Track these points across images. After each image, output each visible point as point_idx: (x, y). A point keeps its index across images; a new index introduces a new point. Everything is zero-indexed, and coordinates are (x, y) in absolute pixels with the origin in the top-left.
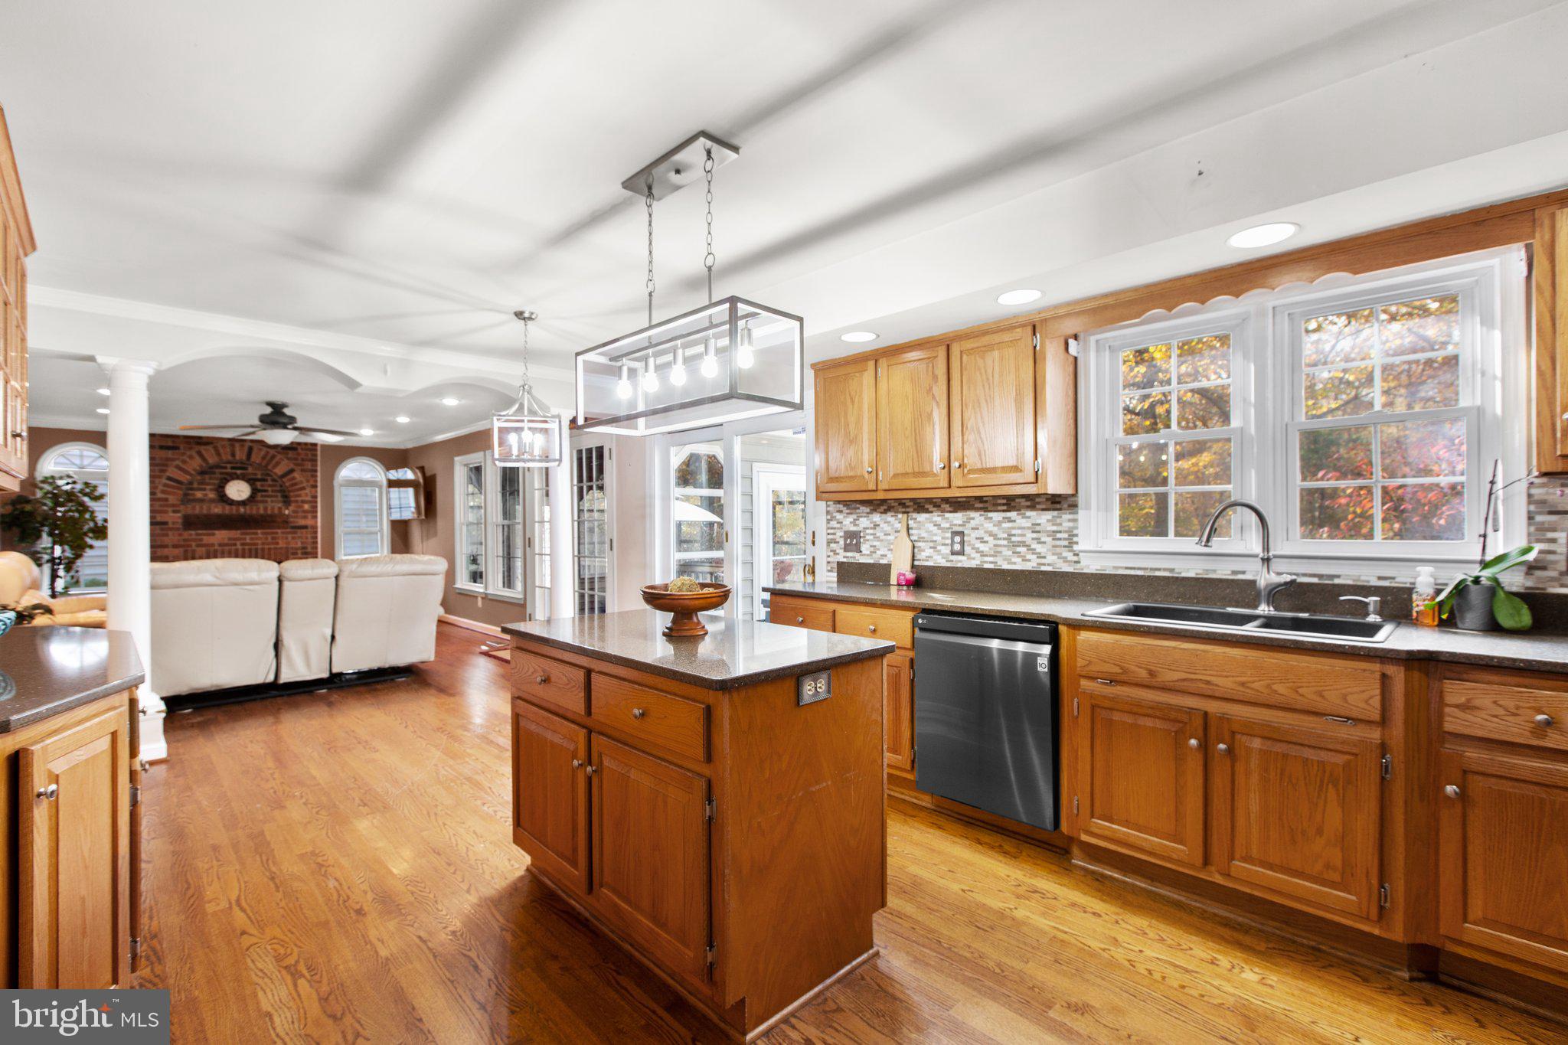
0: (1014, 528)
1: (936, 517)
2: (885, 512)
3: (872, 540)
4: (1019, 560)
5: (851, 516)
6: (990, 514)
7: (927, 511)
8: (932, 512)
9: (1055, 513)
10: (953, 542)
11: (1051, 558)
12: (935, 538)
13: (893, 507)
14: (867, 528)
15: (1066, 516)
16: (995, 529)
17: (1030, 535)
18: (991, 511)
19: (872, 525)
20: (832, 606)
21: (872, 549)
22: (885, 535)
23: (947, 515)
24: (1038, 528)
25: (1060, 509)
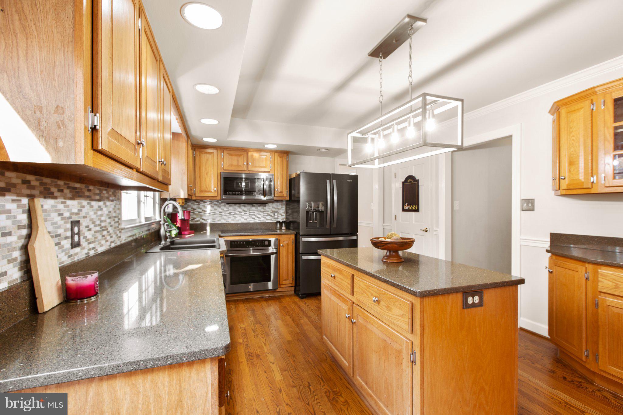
0: (102, 215)
1: (60, 204)
4: (104, 243)
8: (56, 198)
10: (73, 234)
11: (114, 237)
12: (59, 232)
15: (117, 206)
17: (108, 221)
18: (93, 200)
23: (69, 202)
24: (110, 215)
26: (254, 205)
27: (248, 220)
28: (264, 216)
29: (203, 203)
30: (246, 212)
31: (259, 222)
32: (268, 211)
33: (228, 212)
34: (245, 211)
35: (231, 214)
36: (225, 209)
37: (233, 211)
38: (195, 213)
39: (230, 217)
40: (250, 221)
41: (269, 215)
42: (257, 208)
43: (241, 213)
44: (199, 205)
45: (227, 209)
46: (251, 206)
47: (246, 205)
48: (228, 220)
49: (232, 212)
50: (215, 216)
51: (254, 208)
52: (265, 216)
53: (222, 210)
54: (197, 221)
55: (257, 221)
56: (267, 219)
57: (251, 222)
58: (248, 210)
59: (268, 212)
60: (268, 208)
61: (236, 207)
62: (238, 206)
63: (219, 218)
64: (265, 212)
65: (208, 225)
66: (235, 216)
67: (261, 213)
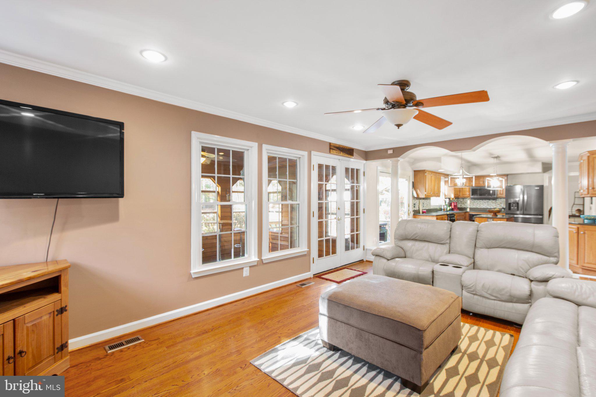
7: (421, 200)
28: (496, 205)
33: (477, 203)
34: (485, 202)
41: (498, 204)
50: (471, 204)
53: (475, 202)
61: (481, 201)
66: (480, 204)
67: (494, 203)
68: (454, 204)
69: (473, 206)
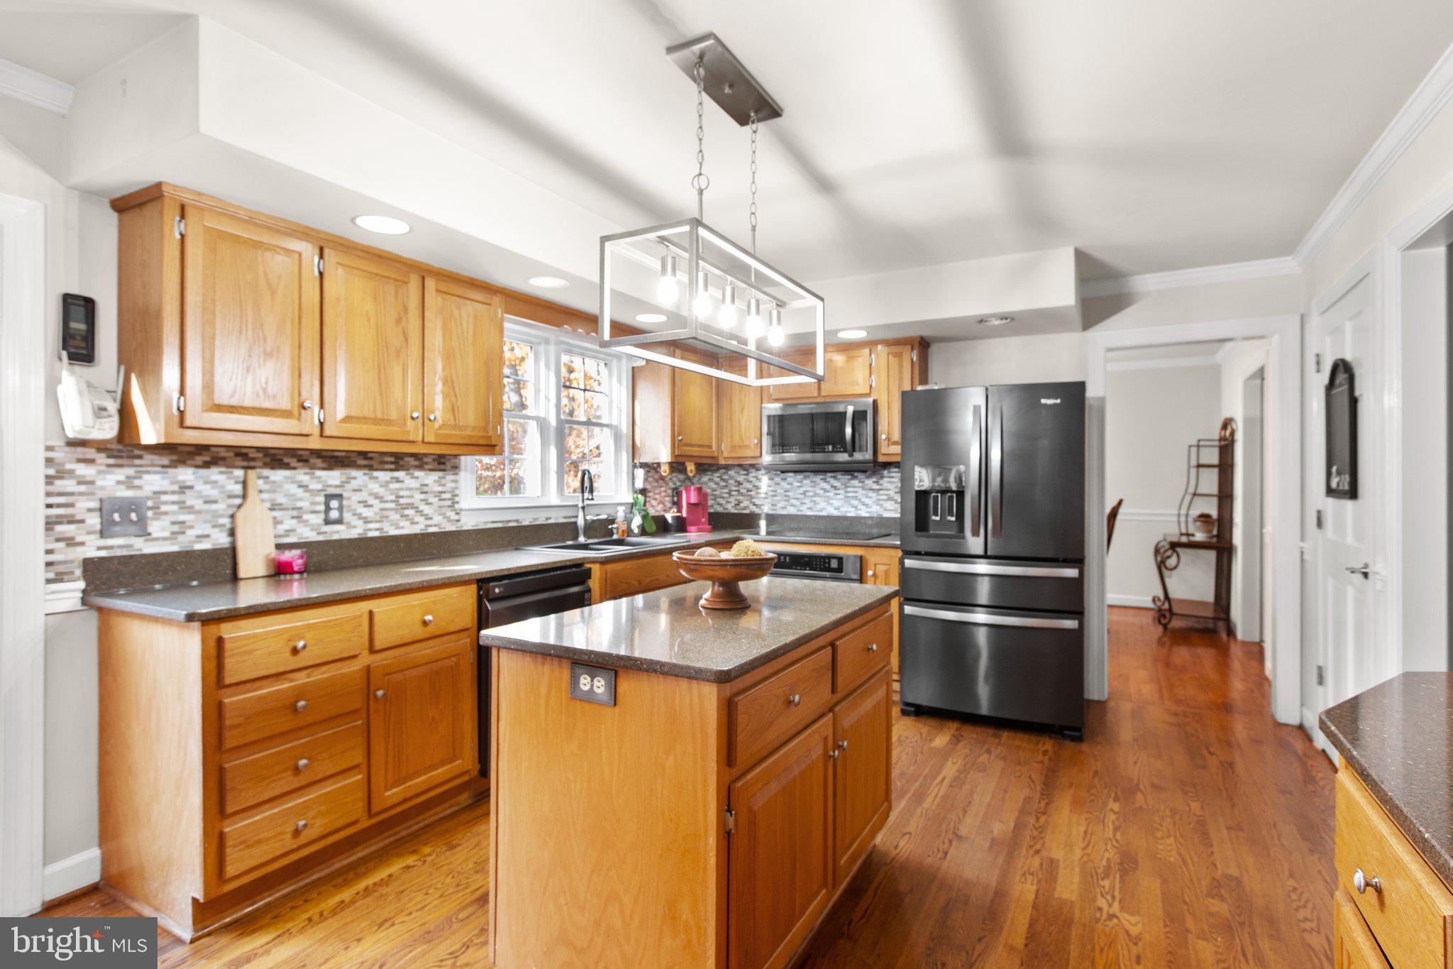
0: (402, 489)
1: (302, 475)
2: (207, 465)
3: (174, 513)
4: (407, 524)
5: (118, 470)
6: (376, 474)
7: (287, 466)
8: (294, 468)
9: (441, 474)
10: (328, 509)
11: (437, 519)
12: (299, 504)
13: (224, 459)
14: (165, 493)
15: (450, 477)
16: (381, 491)
17: (418, 496)
18: (377, 470)
19: (176, 488)
20: (365, 606)
21: (176, 528)
22: (206, 502)
23: (318, 473)
24: (425, 489)
25: (444, 470)
26: (856, 474)
27: (842, 509)
28: (878, 502)
29: (753, 470)
30: (838, 492)
31: (867, 515)
32: (889, 490)
33: (801, 490)
34: (835, 488)
35: (808, 494)
36: (796, 484)
37: (811, 489)
38: (742, 491)
39: (804, 501)
40: (846, 512)
41: (890, 499)
42: (863, 482)
43: (828, 494)
44: (747, 474)
45: (799, 484)
46: (849, 477)
47: (839, 476)
48: (801, 508)
49: (808, 491)
50: (775, 498)
51: (855, 482)
52: (881, 502)
53: (789, 486)
54: (745, 508)
55: (863, 513)
56: (886, 510)
57: (849, 515)
58: (843, 487)
59: (888, 492)
60: (889, 482)
61: (818, 478)
62: (822, 477)
63: (782, 504)
64: (881, 492)
65: (763, 516)
66: (814, 499)
67: (871, 494)
68: (688, 498)
69: (784, 508)
